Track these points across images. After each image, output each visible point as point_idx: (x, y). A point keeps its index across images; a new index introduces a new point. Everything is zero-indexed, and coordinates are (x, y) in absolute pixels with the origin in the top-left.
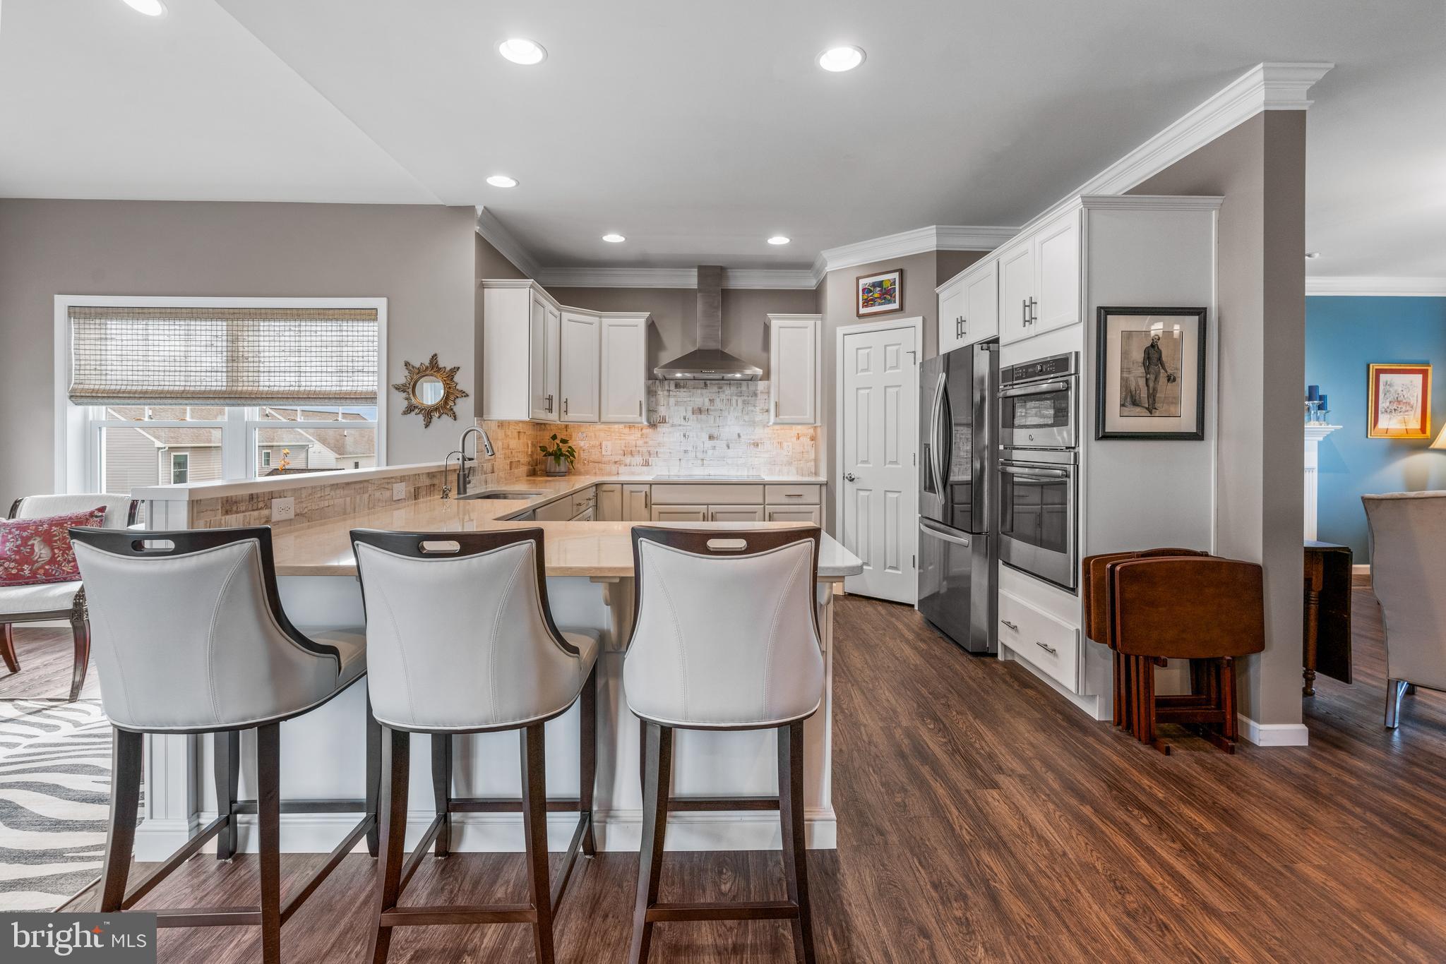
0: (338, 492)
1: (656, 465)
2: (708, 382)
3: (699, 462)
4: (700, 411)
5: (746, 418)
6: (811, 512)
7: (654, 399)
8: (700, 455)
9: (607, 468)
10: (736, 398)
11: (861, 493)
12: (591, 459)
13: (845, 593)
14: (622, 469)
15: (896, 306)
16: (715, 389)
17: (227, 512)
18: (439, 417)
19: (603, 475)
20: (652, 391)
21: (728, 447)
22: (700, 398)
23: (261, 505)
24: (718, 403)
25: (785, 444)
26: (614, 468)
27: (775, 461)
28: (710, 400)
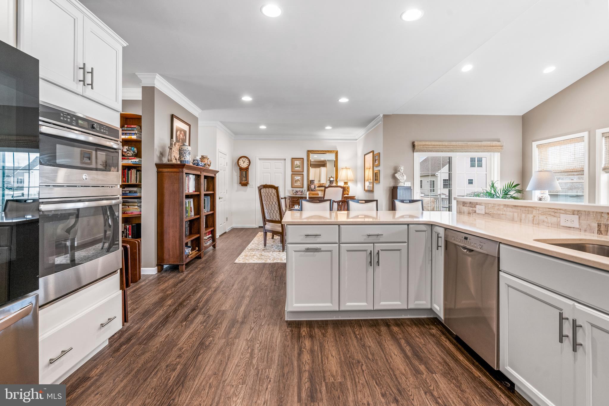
0: (509, 209)
23: (473, 206)
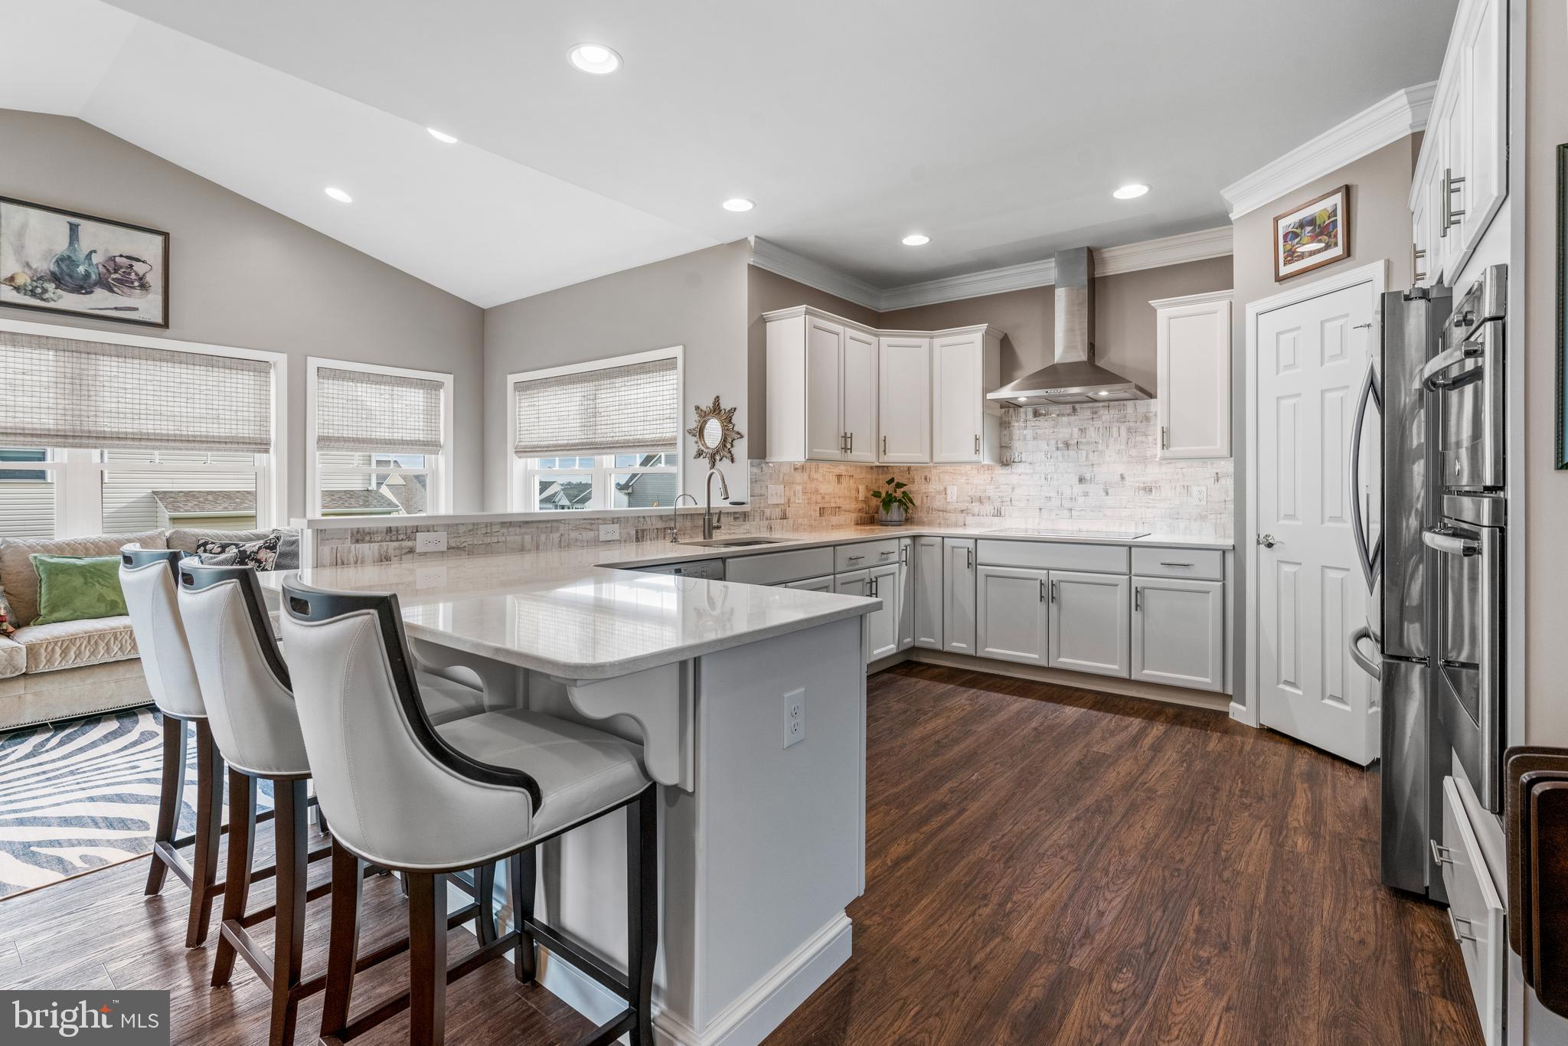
0: (511, 529)
1: (1010, 516)
2: (1077, 406)
3: (1066, 512)
4: (1067, 445)
5: (1133, 452)
6: (1208, 592)
7: (1006, 432)
8: (1067, 504)
9: (952, 517)
10: (1118, 424)
11: (1286, 568)
12: (935, 507)
13: (1260, 724)
14: (970, 519)
15: (1338, 251)
16: (1088, 414)
17: (357, 541)
18: (721, 460)
19: (948, 526)
20: (1005, 422)
21: (1107, 494)
22: (1067, 427)
24: (1092, 434)
25: (1195, 490)
26: (960, 517)
27: (1178, 514)
28: (1081, 430)
